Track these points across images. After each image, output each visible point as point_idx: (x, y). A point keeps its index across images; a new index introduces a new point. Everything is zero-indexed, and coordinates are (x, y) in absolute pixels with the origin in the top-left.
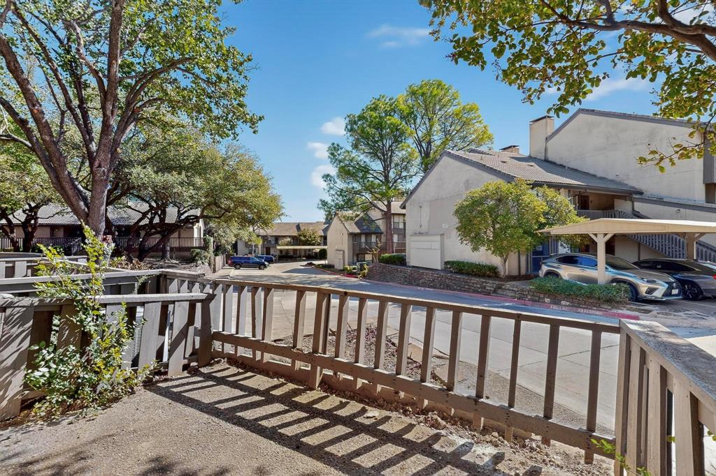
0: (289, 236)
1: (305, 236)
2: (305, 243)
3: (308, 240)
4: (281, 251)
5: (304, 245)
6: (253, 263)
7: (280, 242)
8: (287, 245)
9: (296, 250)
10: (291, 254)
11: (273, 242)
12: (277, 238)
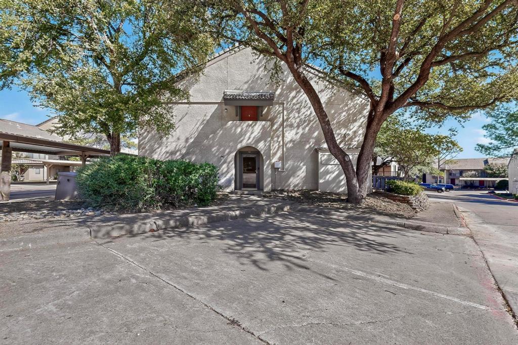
0: (474, 170)
1: (492, 170)
2: (492, 175)
3: (495, 173)
4: (466, 182)
5: (490, 177)
6: (433, 188)
7: (464, 175)
8: (471, 177)
9: (483, 181)
10: (478, 184)
11: (458, 175)
12: (461, 172)
